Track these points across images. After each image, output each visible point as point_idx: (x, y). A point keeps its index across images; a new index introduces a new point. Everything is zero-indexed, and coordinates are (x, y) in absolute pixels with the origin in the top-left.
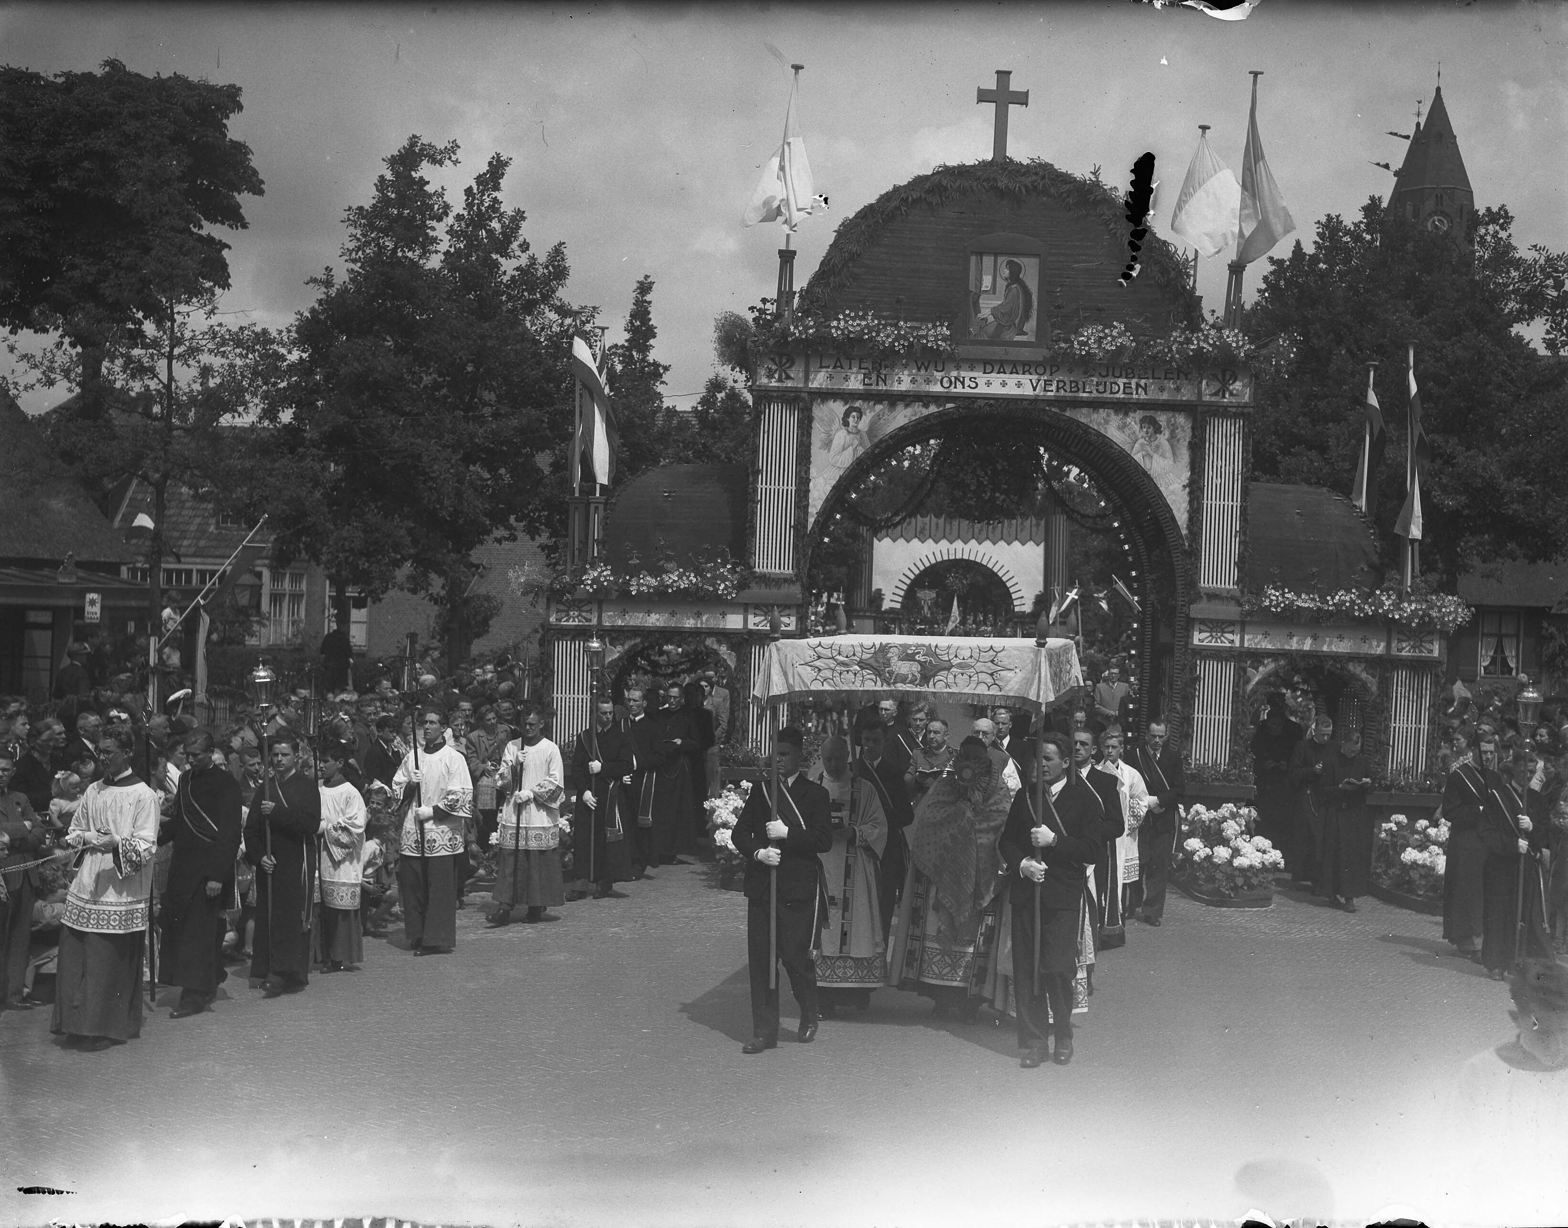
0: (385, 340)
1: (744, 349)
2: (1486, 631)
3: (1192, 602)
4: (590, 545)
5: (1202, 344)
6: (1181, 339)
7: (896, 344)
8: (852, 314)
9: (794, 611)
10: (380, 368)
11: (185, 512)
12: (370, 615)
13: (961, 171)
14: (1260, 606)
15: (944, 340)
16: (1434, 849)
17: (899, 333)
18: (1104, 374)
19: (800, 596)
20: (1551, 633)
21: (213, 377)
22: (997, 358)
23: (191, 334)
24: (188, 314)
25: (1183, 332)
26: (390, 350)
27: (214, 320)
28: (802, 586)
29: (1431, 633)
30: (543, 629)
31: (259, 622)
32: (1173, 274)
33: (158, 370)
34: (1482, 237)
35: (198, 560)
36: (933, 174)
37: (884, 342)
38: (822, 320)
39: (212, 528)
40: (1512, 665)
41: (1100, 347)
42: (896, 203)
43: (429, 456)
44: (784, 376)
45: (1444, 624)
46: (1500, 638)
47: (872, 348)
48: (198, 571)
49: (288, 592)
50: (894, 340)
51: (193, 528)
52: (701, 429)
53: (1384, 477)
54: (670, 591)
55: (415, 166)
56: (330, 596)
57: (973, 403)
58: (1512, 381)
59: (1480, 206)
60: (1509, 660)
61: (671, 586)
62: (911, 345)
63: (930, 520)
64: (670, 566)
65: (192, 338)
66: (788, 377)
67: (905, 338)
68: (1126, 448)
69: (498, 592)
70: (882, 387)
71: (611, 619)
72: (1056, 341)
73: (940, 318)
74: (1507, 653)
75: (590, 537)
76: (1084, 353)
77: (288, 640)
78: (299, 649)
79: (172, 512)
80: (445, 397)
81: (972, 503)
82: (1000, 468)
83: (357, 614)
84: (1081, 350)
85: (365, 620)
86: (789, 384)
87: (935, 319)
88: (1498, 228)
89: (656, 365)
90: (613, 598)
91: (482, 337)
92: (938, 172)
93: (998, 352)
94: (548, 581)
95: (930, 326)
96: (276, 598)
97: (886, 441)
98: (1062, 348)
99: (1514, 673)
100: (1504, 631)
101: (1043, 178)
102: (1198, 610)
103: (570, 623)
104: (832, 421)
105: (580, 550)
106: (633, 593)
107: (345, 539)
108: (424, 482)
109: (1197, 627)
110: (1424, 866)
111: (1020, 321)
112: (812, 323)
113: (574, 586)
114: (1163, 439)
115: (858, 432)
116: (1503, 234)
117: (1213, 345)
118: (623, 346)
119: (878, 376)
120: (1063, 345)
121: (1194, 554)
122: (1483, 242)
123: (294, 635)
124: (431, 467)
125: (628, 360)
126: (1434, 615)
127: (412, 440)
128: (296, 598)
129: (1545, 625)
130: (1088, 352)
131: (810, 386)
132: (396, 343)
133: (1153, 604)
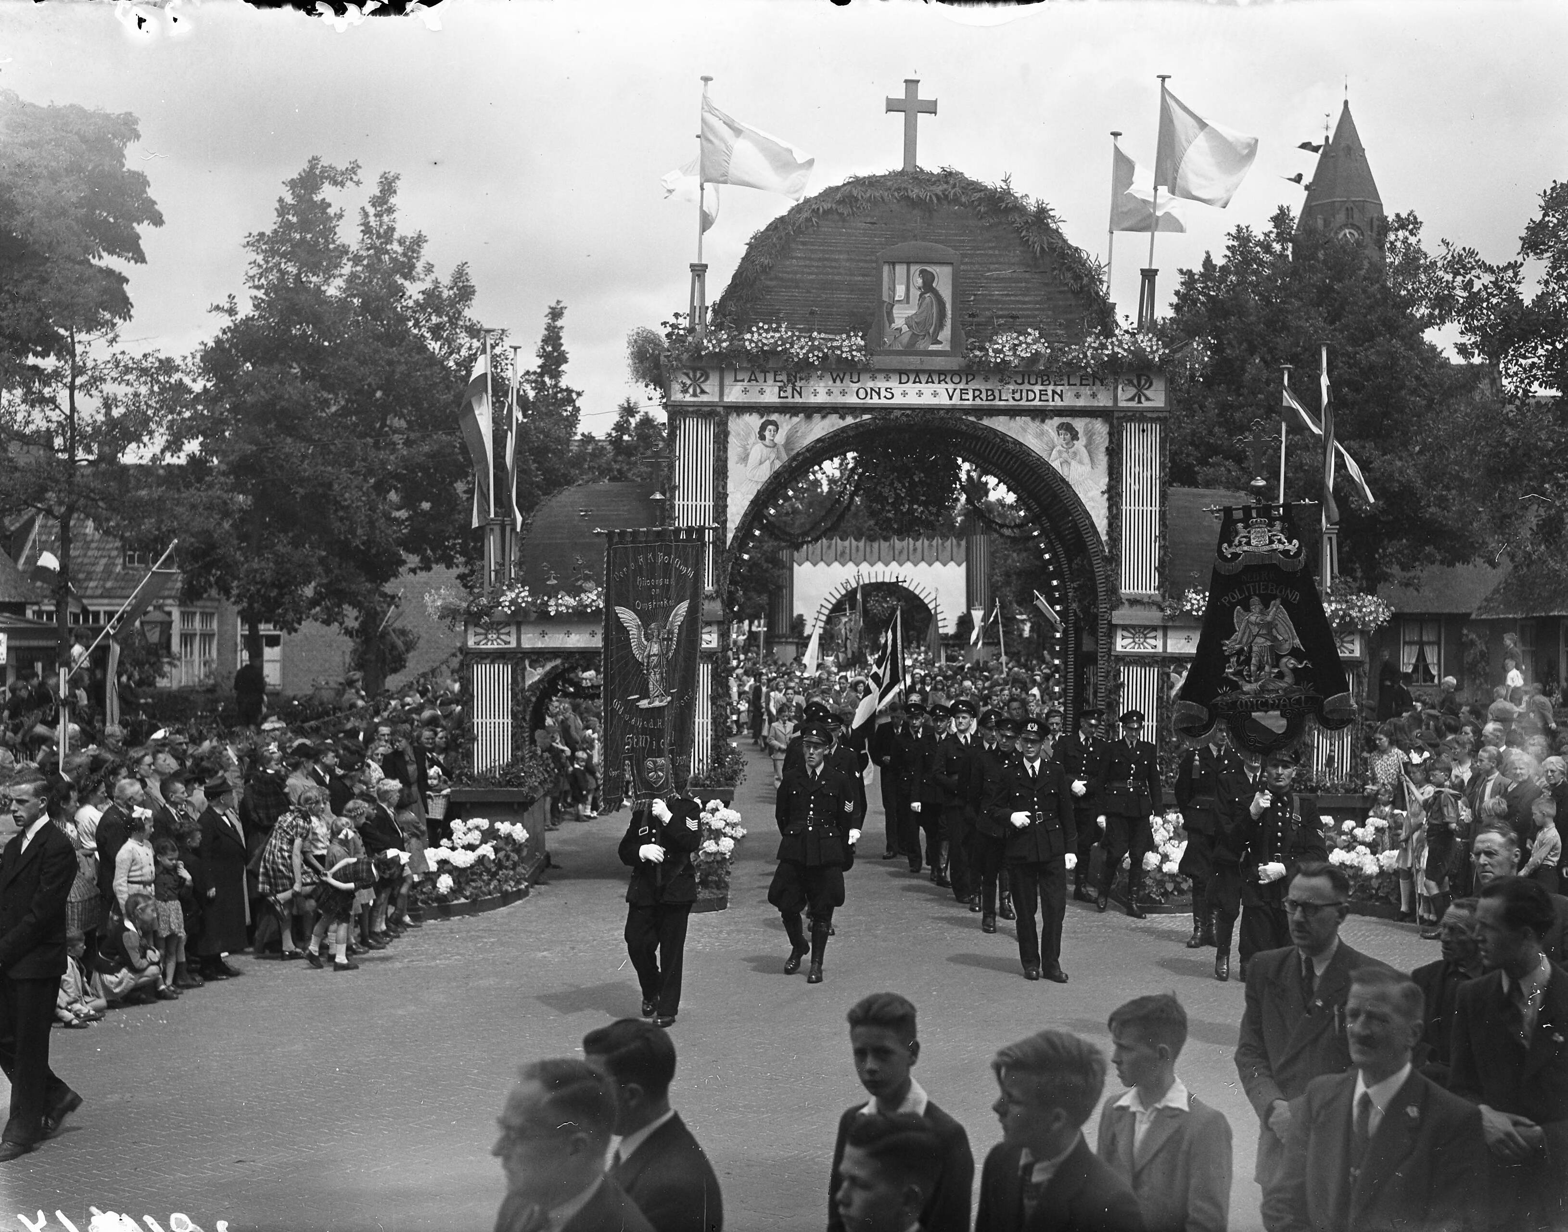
0: (291, 367)
1: (657, 365)
2: (1407, 639)
3: (1113, 608)
4: (507, 568)
5: (1116, 349)
6: (1096, 345)
7: (810, 355)
8: (766, 327)
9: (715, 628)
10: (287, 396)
11: (90, 553)
12: (284, 652)
13: (872, 182)
14: (1182, 611)
15: (859, 350)
16: (1361, 848)
17: (813, 345)
18: (1020, 381)
19: (721, 613)
20: (1471, 640)
21: (117, 406)
22: (912, 368)
23: (93, 363)
24: (89, 343)
25: (1097, 337)
26: (297, 377)
27: (117, 348)
28: (723, 602)
29: (1352, 633)
30: (461, 653)
31: (170, 663)
32: (1085, 280)
33: (59, 401)
34: (1392, 243)
35: (106, 601)
36: (844, 185)
37: (798, 354)
38: (736, 333)
39: (119, 569)
40: (1434, 672)
41: (1015, 354)
42: (805, 215)
43: (339, 484)
44: (698, 391)
45: (1364, 623)
46: (1421, 644)
47: (787, 360)
48: (105, 612)
49: (198, 632)
50: (808, 352)
51: (99, 568)
52: (616, 455)
53: (1301, 484)
54: (589, 610)
55: (316, 188)
56: (242, 636)
57: (890, 413)
58: (1425, 386)
59: (1390, 213)
60: (1431, 667)
61: (590, 606)
62: (826, 356)
63: (850, 543)
64: (589, 585)
65: (93, 368)
66: (703, 392)
67: (819, 349)
68: (1045, 456)
69: (415, 627)
70: (797, 399)
71: (531, 640)
72: (971, 350)
73: (854, 329)
74: (1429, 660)
75: (507, 558)
76: (999, 360)
77: (200, 681)
78: (211, 690)
79: (77, 553)
80: (355, 425)
81: (890, 515)
82: (917, 480)
83: (270, 653)
84: (995, 357)
85: (278, 658)
86: (704, 398)
87: (849, 329)
88: (1407, 233)
89: (569, 391)
90: (532, 619)
91: (390, 363)
92: (849, 183)
93: (913, 362)
94: (465, 605)
95: (844, 336)
96: (187, 638)
97: (803, 453)
98: (976, 356)
99: (1436, 681)
100: (1425, 638)
101: (954, 186)
102: (1119, 616)
103: (489, 646)
104: (748, 435)
105: (496, 571)
106: (552, 614)
107: (256, 571)
108: (336, 511)
109: (1119, 633)
110: (1351, 867)
111: (935, 329)
112: (725, 337)
113: (492, 608)
114: (1080, 444)
115: (775, 445)
116: (1412, 240)
117: (1128, 350)
118: (535, 373)
119: (794, 389)
120: (977, 353)
121: (1114, 559)
122: (1393, 249)
123: (206, 676)
124: (342, 495)
125: (540, 386)
126: (1354, 615)
127: (323, 468)
128: (207, 637)
129: (1465, 631)
130: (1003, 360)
131: (726, 399)
132: (303, 370)
133: (1075, 613)
